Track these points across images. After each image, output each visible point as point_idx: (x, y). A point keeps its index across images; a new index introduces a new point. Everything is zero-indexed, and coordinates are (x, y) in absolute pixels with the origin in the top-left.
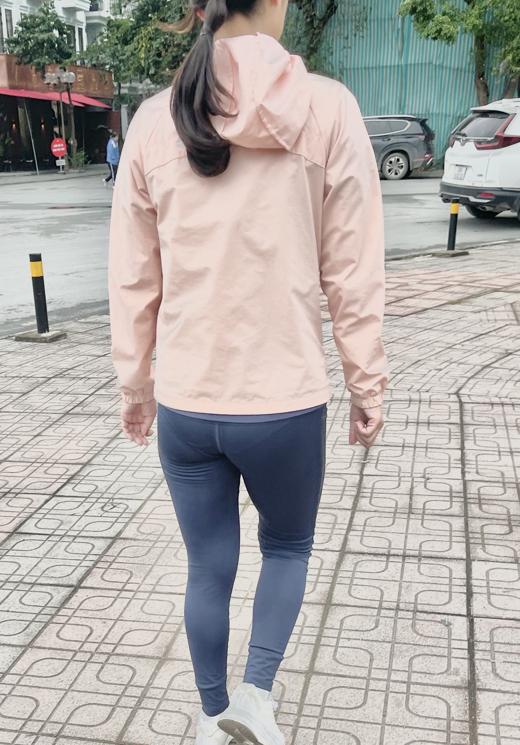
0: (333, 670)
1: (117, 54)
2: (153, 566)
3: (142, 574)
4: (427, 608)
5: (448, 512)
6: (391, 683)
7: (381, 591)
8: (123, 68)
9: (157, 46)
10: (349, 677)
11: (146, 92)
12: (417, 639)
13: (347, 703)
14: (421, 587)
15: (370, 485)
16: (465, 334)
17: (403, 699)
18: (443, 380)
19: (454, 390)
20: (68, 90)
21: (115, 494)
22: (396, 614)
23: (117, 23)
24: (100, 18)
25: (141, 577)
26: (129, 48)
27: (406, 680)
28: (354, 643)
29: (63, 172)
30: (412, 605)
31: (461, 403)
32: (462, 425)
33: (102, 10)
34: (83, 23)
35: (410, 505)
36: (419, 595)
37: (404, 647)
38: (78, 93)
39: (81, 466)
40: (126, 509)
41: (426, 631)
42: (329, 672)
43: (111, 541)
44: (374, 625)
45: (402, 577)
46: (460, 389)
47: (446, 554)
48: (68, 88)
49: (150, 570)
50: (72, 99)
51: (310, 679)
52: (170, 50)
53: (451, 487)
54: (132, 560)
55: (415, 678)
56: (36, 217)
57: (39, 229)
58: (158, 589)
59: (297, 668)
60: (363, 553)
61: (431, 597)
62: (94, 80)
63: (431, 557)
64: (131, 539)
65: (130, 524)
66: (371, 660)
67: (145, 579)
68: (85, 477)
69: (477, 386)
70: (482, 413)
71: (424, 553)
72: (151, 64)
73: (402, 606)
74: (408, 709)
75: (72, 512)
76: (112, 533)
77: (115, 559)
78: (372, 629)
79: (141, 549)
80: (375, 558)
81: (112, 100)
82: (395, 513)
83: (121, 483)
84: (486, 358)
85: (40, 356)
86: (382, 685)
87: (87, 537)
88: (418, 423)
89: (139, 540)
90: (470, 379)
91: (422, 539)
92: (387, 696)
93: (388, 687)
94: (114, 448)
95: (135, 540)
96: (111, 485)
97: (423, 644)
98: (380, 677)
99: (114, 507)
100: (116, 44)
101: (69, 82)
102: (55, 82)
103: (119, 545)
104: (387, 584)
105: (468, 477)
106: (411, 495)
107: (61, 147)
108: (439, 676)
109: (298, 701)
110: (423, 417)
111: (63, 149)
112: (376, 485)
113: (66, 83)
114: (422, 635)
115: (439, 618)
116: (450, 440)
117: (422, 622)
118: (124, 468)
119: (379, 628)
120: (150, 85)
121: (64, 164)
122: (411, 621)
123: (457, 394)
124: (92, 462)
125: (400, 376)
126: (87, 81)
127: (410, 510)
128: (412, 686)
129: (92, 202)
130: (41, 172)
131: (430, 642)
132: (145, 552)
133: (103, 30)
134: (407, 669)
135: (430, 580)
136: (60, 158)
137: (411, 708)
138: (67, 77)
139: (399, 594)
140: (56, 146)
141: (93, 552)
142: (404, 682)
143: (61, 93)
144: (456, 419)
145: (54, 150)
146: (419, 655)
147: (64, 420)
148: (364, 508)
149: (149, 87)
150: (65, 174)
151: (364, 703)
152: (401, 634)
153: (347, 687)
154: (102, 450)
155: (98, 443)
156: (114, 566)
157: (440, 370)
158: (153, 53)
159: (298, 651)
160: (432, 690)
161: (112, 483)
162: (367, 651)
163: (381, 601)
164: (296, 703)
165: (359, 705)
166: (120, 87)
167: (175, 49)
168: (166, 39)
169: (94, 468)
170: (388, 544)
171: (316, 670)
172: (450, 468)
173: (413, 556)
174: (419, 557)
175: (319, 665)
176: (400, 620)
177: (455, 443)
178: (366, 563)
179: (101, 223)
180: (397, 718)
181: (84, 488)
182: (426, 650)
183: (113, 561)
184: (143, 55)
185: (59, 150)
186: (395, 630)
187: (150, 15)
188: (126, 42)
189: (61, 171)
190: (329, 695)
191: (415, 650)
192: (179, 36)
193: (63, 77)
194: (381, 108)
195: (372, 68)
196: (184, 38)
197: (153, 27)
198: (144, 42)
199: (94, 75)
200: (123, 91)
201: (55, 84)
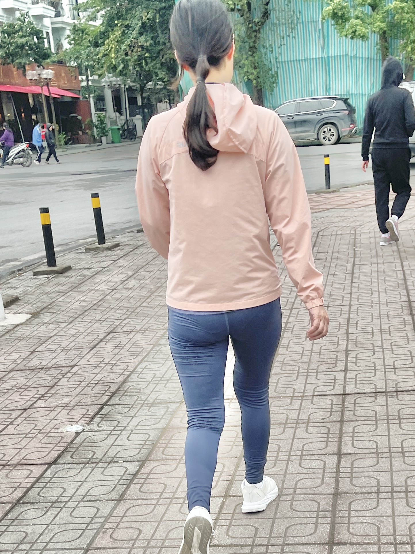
8: (97, 66)
9: (125, 47)
11: (109, 84)
20: (47, 85)
23: (81, 28)
24: (64, 23)
26: (102, 49)
33: (63, 16)
34: (49, 27)
38: (54, 87)
48: (47, 83)
50: (51, 92)
52: (135, 50)
56: (68, 180)
62: (63, 75)
72: (120, 62)
81: (80, 91)
100: (88, 46)
101: (49, 77)
102: (36, 78)
113: (45, 79)
126: (58, 75)
133: (69, 33)
138: (46, 74)
143: (42, 87)
149: (111, 79)
158: (122, 52)
167: (140, 49)
168: (131, 41)
184: (113, 55)
187: (116, 22)
188: (96, 45)
192: (142, 39)
193: (43, 74)
194: (312, 91)
195: (302, 60)
196: (146, 41)
197: (120, 32)
198: (113, 44)
199: (63, 71)
200: (90, 83)
201: (37, 80)
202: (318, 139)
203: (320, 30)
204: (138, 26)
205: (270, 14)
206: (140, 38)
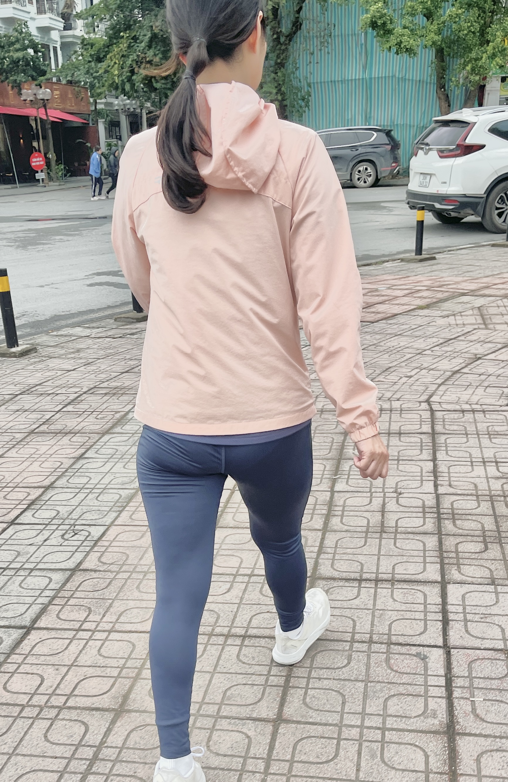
0: (302, 717)
1: (91, 71)
2: (114, 600)
3: (101, 610)
4: (401, 640)
5: (421, 529)
6: (365, 730)
7: (353, 621)
8: (97, 85)
9: (130, 63)
10: (320, 724)
11: (122, 107)
12: (393, 677)
13: (318, 757)
14: (394, 616)
15: (341, 503)
16: (435, 340)
17: (378, 749)
18: (413, 388)
19: (424, 397)
20: (45, 106)
21: (77, 520)
22: (370, 648)
23: (91, 41)
24: (74, 36)
25: (99, 614)
26: (103, 65)
27: (381, 726)
28: (326, 683)
29: (43, 185)
30: (386, 637)
31: (432, 411)
32: (433, 434)
33: (76, 29)
34: (57, 42)
35: (383, 523)
36: (393, 625)
37: (378, 686)
38: (55, 109)
39: (43, 489)
40: (88, 536)
41: (401, 667)
42: (299, 719)
43: (69, 573)
44: (346, 661)
45: (374, 605)
46: (431, 396)
47: (420, 577)
48: (45, 104)
49: (111, 606)
50: (49, 114)
51: (278, 729)
52: (142, 67)
53: (424, 502)
54: (91, 595)
55: (390, 722)
56: (14, 229)
58: (118, 627)
59: (264, 715)
60: (334, 579)
61: (406, 626)
62: (70, 96)
63: (405, 581)
64: (91, 570)
65: (92, 553)
66: (344, 703)
67: (104, 616)
68: (47, 501)
69: (448, 393)
70: (453, 422)
71: (397, 577)
72: (126, 80)
73: (375, 638)
74: (383, 761)
75: (30, 541)
76: (71, 564)
77: (73, 594)
78: (344, 667)
79: (101, 581)
80: (347, 584)
81: (89, 115)
82: (367, 532)
83: (84, 507)
84: (457, 363)
85: (8, 372)
86: (354, 733)
87: (44, 569)
88: (389, 434)
89: (100, 571)
90: (440, 385)
91: (395, 560)
92: (360, 745)
93: (361, 735)
94: (79, 469)
95: (95, 571)
96: (74, 510)
97: (399, 682)
98: (353, 723)
99: (76, 534)
100: (90, 62)
101: (46, 98)
102: (32, 98)
103: (78, 578)
104: (360, 613)
105: (441, 490)
106: (383, 511)
107: (40, 161)
108: (415, 719)
109: (265, 756)
110: (395, 427)
111: (42, 163)
112: (348, 502)
113: (43, 100)
114: (396, 671)
115: (414, 650)
116: (422, 450)
117: (397, 656)
118: (88, 491)
119: (352, 664)
120: (125, 100)
121: (44, 177)
122: (385, 655)
123: (428, 401)
124: (55, 485)
126: (63, 97)
127: (383, 529)
128: (387, 733)
129: (70, 213)
130: (21, 185)
131: (405, 679)
132: (105, 585)
133: (78, 48)
134: (381, 713)
135: (403, 607)
136: (39, 171)
137: (386, 760)
138: (43, 93)
139: (372, 624)
140: (34, 160)
141: (50, 587)
142: (379, 728)
143: (38, 109)
144: (426, 428)
145: (33, 164)
146: (394, 695)
147: (28, 439)
148: (335, 528)
149: (124, 102)
150: (45, 186)
151: (336, 755)
152: (375, 671)
153: (317, 737)
154: (66, 471)
155: (62, 463)
156: (72, 602)
157: (410, 377)
158: (126, 69)
159: (266, 694)
160: (408, 737)
161: (74, 507)
162: (338, 692)
163: (354, 633)
164: (263, 758)
165: (330, 758)
166: (96, 103)
168: (138, 56)
169: (56, 491)
170: (359, 568)
171: (284, 717)
172: (422, 481)
173: (386, 581)
174: (393, 581)
175: (289, 711)
176: (374, 654)
177: (427, 454)
178: (337, 590)
180: (372, 773)
181: (45, 514)
182: (401, 689)
183: (71, 597)
184: (116, 72)
185: (38, 163)
186: (368, 666)
187: (121, 34)
188: (99, 60)
189: (41, 184)
190: (299, 747)
191: (390, 689)
192: (150, 53)
193: (39, 94)
195: (338, 81)
196: (155, 55)
197: (125, 45)
198: (117, 59)
199: (70, 92)
200: (99, 107)
201: (32, 101)
202: (351, 180)
203: (362, 45)
204: (147, 37)
205: (301, 24)
206: (148, 52)
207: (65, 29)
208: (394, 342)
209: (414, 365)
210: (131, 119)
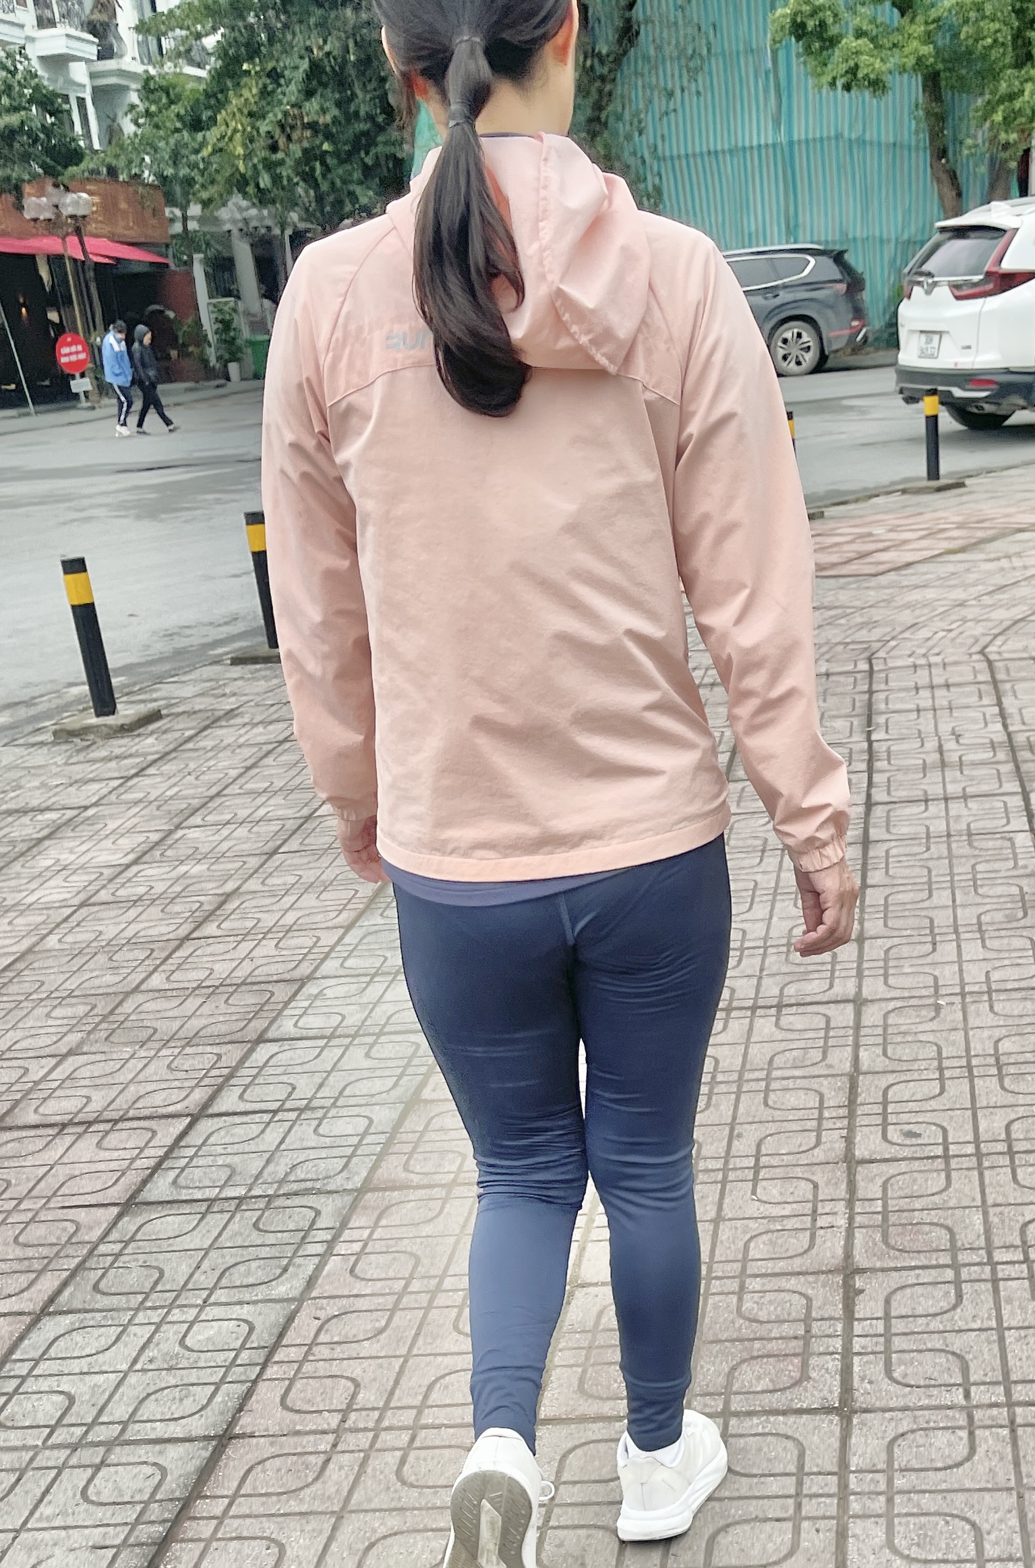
1: (184, 152)
4: (982, 831)
5: (991, 760)
7: (925, 826)
9: (270, 128)
11: (240, 225)
16: (980, 588)
18: (958, 641)
19: (977, 648)
20: (78, 232)
23: (164, 83)
24: (122, 73)
26: (209, 137)
29: (89, 404)
31: (990, 663)
32: (995, 683)
33: (121, 56)
34: (84, 86)
35: (941, 760)
37: (963, 859)
38: (97, 236)
46: (986, 647)
47: (996, 792)
48: (78, 226)
50: (89, 249)
52: (295, 136)
53: (990, 739)
55: (979, 876)
56: (104, 488)
57: (127, 508)
61: (985, 823)
62: (123, 205)
63: (978, 796)
69: (1010, 642)
70: (1020, 669)
71: (969, 794)
72: (260, 166)
81: (167, 246)
84: (1018, 612)
88: (932, 687)
90: (996, 636)
91: (963, 784)
92: (952, 890)
93: (952, 885)
100: (177, 130)
101: (80, 213)
102: (48, 215)
105: (1011, 729)
106: (940, 752)
107: (77, 353)
110: (938, 680)
111: (82, 356)
113: (72, 217)
115: (997, 836)
116: (980, 698)
117: (979, 841)
120: (247, 209)
121: (89, 388)
123: (982, 652)
125: (893, 643)
126: (109, 208)
127: (943, 764)
129: (197, 455)
130: (42, 408)
133: (134, 98)
136: (78, 375)
138: (73, 203)
140: (65, 350)
143: (63, 239)
144: (985, 676)
145: (64, 360)
148: (882, 768)
149: (245, 214)
150: (93, 408)
157: (950, 631)
158: (261, 143)
163: (927, 833)
166: (185, 219)
167: (308, 133)
168: (286, 114)
172: (985, 723)
174: (964, 797)
177: (989, 699)
179: (248, 490)
184: (240, 151)
185: (73, 358)
187: (245, 67)
188: (197, 125)
189: (84, 403)
192: (313, 106)
193: (65, 205)
194: (750, 235)
195: (722, 151)
196: (324, 111)
197: (255, 90)
198: (238, 121)
199: (121, 197)
200: (192, 225)
201: (49, 220)
203: (767, 73)
204: (301, 71)
205: (638, 33)
206: (307, 104)
207: (101, 57)
208: (916, 596)
209: (954, 617)
210: (260, 251)
